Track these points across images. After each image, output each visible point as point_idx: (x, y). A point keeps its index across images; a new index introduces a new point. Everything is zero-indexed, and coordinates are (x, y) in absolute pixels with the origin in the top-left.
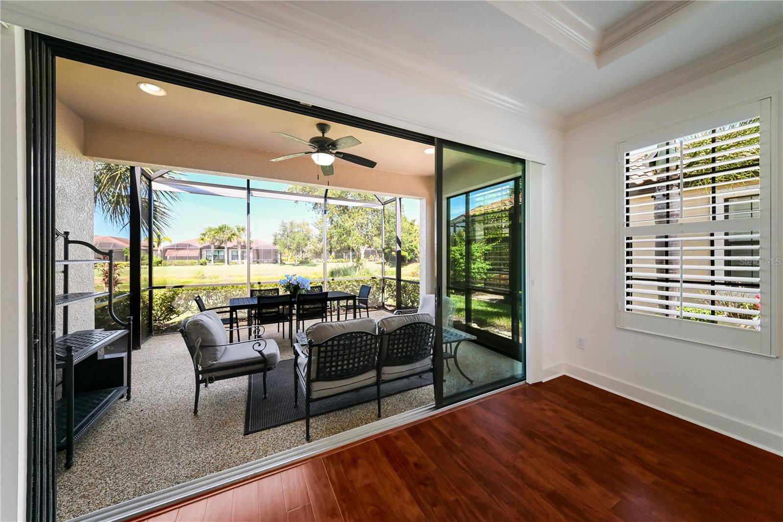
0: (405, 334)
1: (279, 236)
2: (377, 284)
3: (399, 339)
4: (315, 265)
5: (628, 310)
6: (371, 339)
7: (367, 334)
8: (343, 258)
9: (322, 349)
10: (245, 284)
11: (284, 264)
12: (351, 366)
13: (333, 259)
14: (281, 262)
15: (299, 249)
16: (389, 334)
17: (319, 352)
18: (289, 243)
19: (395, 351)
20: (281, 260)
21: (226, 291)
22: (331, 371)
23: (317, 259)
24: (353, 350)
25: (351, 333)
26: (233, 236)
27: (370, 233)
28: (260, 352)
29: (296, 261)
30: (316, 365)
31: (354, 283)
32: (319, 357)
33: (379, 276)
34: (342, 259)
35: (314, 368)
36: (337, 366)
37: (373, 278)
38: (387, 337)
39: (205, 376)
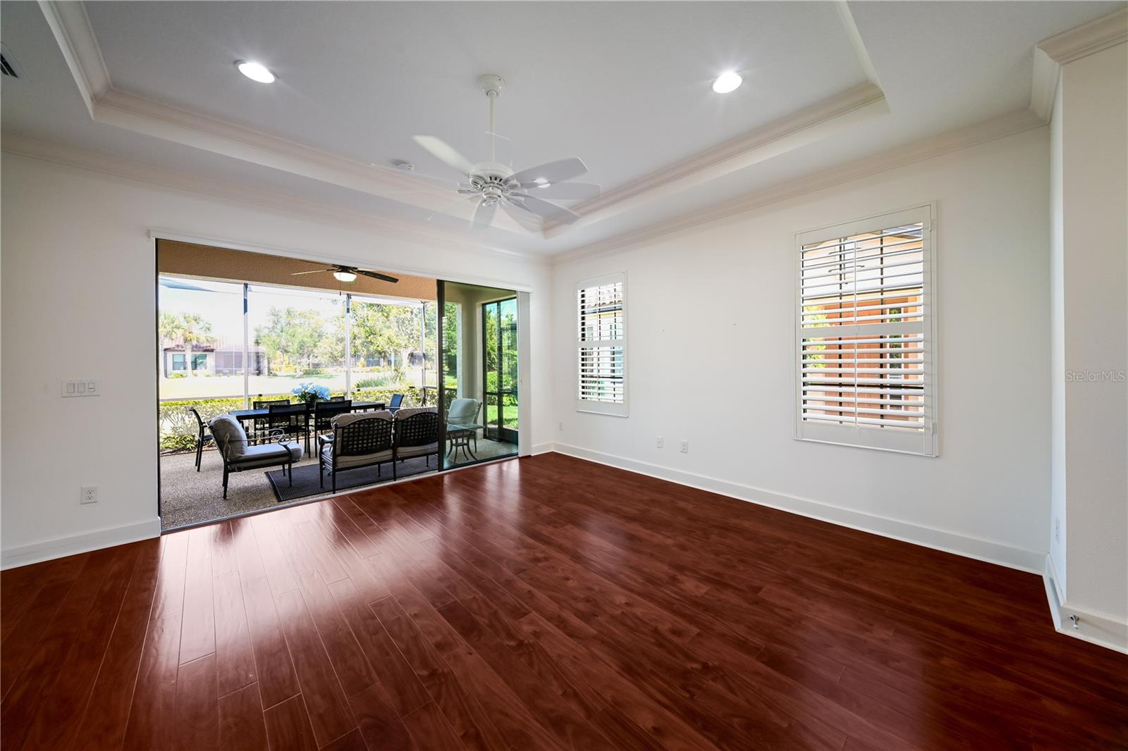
0: (416, 421)
1: (266, 331)
2: (417, 395)
3: (411, 425)
4: (331, 377)
5: (583, 398)
6: (387, 424)
7: (383, 420)
8: (379, 365)
9: (346, 431)
10: (242, 396)
11: (275, 375)
12: (370, 445)
13: (363, 366)
14: (270, 373)
15: (303, 351)
16: (403, 421)
17: (343, 433)
18: (284, 343)
19: (408, 435)
20: (269, 369)
21: (213, 407)
22: (353, 448)
23: (336, 368)
24: (371, 432)
25: (369, 419)
26: (175, 330)
27: (415, 331)
28: (285, 446)
29: (298, 370)
30: (340, 444)
31: (387, 394)
32: (343, 437)
33: (419, 386)
34: (377, 367)
35: (338, 446)
36: (358, 444)
37: (410, 387)
38: (400, 423)
39: (233, 466)
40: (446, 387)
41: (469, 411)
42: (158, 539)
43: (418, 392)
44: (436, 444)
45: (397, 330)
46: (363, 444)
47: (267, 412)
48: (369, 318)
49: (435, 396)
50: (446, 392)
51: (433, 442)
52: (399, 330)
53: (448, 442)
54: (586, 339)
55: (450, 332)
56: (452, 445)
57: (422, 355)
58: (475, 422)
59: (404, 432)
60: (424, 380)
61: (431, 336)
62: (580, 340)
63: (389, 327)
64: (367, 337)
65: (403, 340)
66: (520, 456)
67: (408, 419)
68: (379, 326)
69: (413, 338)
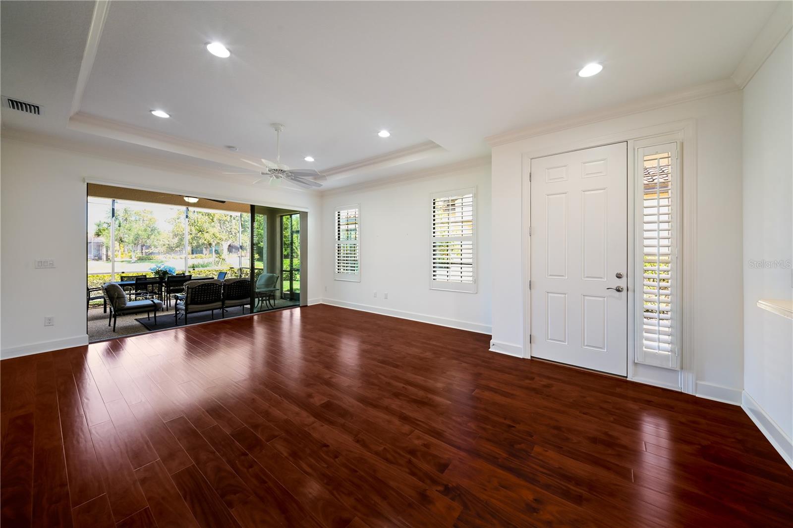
0: (237, 285)
2: (235, 273)
3: (234, 288)
5: (338, 272)
6: (218, 287)
7: (216, 284)
8: (202, 253)
9: (194, 290)
10: (110, 273)
12: (208, 298)
15: (137, 242)
16: (228, 285)
17: (192, 291)
19: (232, 293)
22: (198, 300)
24: (209, 291)
25: (208, 284)
27: (233, 230)
28: (152, 301)
29: (133, 257)
31: (214, 272)
32: (192, 294)
33: (237, 267)
34: (201, 255)
35: (189, 299)
36: (201, 298)
37: (231, 268)
38: (227, 287)
39: (119, 312)
40: (255, 267)
41: (271, 281)
42: (87, 346)
43: (236, 271)
44: (249, 299)
45: (220, 228)
46: (204, 298)
47: (134, 282)
48: (199, 220)
49: (248, 274)
50: (256, 271)
51: (247, 297)
52: (222, 228)
53: (256, 300)
54: (341, 239)
55: (260, 230)
56: (259, 300)
57: (239, 246)
58: (275, 287)
59: (229, 291)
60: (240, 263)
61: (245, 233)
62: (337, 240)
63: (214, 227)
64: (197, 234)
65: (224, 236)
66: (301, 305)
67: (231, 284)
68: (206, 225)
69: (232, 234)
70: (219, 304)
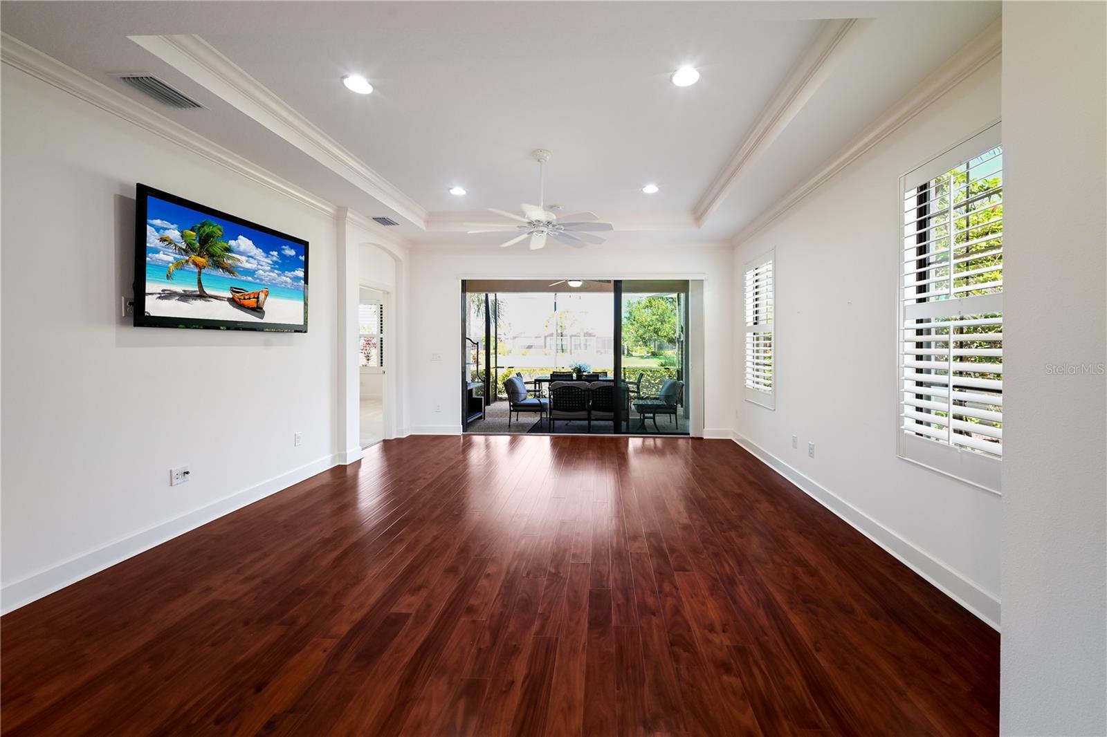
12: (573, 405)
22: (560, 406)
24: (571, 396)
66: (691, 436)
70: (584, 414)
